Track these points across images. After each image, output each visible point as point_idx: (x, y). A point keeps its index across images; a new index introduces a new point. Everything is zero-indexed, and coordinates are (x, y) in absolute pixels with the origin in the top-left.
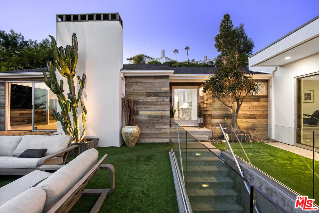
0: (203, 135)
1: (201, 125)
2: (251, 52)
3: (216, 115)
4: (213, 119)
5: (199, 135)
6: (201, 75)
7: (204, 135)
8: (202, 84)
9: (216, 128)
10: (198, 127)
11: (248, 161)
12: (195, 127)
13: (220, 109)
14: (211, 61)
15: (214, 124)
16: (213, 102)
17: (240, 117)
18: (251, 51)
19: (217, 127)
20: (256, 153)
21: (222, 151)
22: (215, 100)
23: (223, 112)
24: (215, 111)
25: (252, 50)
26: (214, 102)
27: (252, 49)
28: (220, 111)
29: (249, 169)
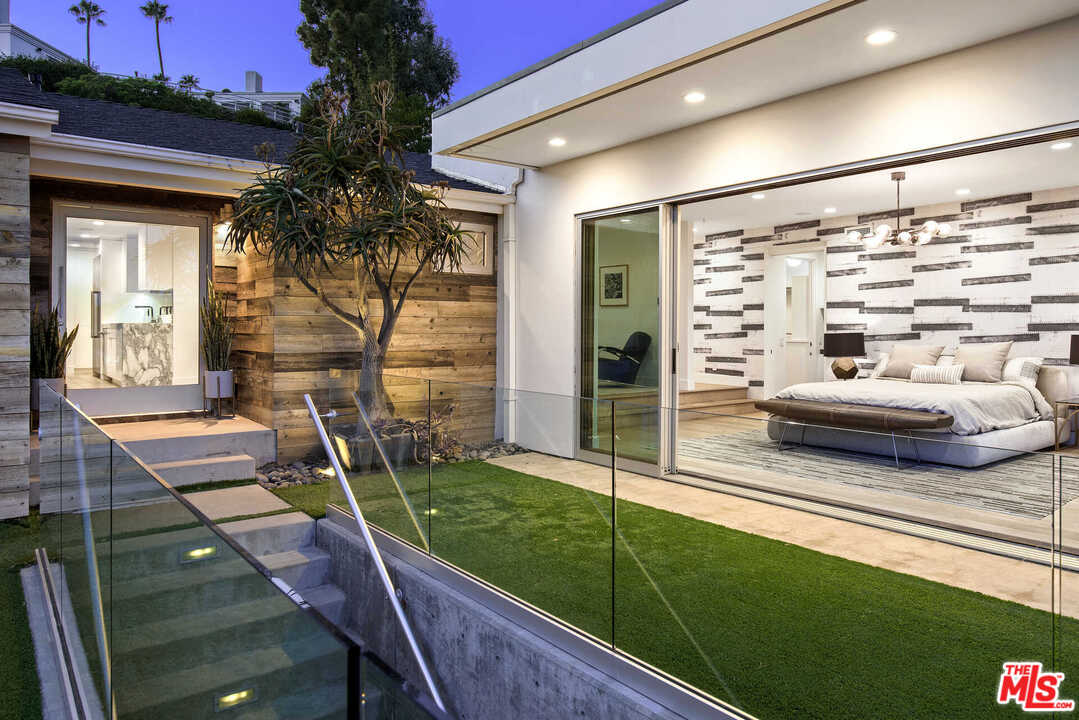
0: (228, 454)
1: (218, 409)
2: (445, 97)
3: (294, 355)
4: (276, 375)
5: (209, 456)
6: (220, 161)
7: (236, 453)
8: (228, 207)
9: (291, 416)
10: (204, 415)
11: (420, 543)
12: (191, 416)
13: (311, 327)
14: (280, 104)
15: (283, 396)
16: (277, 293)
17: (395, 363)
18: (446, 92)
19: (296, 412)
20: (454, 504)
21: (317, 518)
22: (288, 287)
23: (325, 343)
24: (290, 338)
25: (453, 90)
26: (285, 295)
27: (451, 83)
28: (311, 338)
29: (422, 576)
